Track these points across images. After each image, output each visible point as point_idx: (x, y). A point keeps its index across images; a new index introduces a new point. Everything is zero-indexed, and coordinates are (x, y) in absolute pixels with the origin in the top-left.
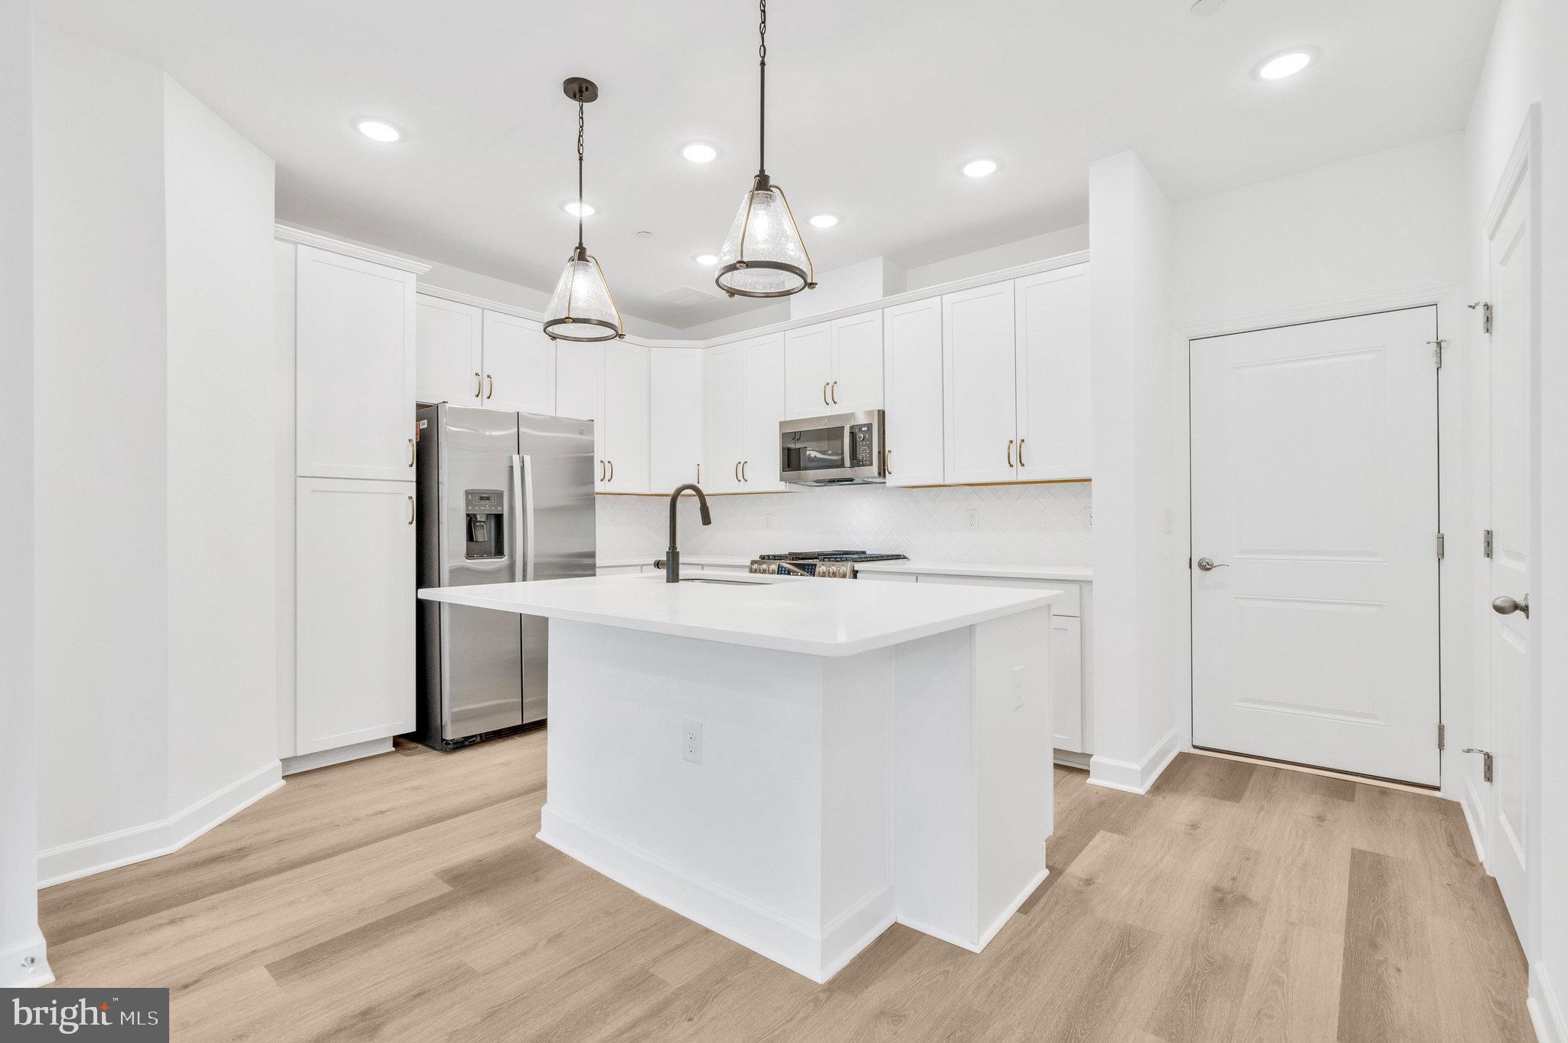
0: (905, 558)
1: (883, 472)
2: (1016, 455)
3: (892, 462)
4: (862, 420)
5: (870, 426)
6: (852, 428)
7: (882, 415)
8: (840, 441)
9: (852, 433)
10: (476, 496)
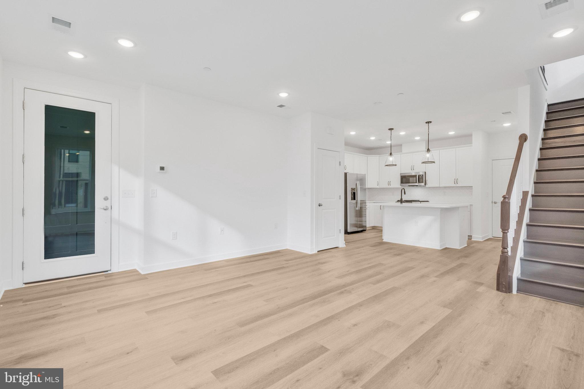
0: (428, 201)
1: (425, 184)
2: (456, 181)
3: (428, 182)
4: (421, 174)
5: (423, 175)
6: (419, 175)
7: (425, 172)
8: (415, 178)
9: (419, 176)
10: (352, 189)
